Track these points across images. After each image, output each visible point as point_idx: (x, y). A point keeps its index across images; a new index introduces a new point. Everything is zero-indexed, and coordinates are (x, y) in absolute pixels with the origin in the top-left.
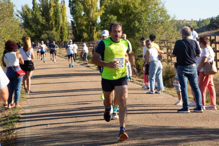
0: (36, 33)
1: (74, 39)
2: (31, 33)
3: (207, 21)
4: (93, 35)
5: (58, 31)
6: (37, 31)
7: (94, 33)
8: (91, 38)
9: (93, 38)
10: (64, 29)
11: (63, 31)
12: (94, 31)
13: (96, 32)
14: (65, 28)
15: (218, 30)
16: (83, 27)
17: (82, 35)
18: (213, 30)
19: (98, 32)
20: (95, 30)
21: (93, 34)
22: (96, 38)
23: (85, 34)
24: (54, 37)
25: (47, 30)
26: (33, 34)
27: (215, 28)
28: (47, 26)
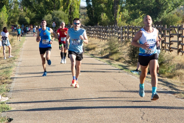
0: (37, 13)
1: (88, 22)
2: (30, 13)
4: (116, 17)
5: (66, 11)
6: (39, 10)
7: (118, 14)
8: (113, 21)
9: (116, 20)
10: (74, 9)
11: (73, 11)
12: (117, 11)
13: (120, 13)
14: (76, 7)
16: (101, 6)
17: (100, 17)
19: (123, 13)
20: (119, 10)
21: (116, 15)
22: (120, 21)
23: (103, 15)
24: (61, 18)
25: (52, 9)
26: (34, 15)
28: (52, 4)
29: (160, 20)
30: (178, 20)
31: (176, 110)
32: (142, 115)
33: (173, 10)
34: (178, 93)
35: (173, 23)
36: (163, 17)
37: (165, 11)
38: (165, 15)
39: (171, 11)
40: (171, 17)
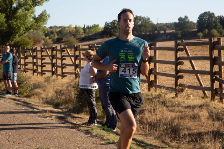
3: (96, 27)
15: (113, 37)
18: (107, 37)
27: (110, 35)
29: (13, 43)
30: (30, 43)
31: (41, 130)
32: (7, 137)
33: (24, 33)
34: (40, 112)
35: (25, 46)
36: (15, 41)
37: (18, 34)
38: (17, 38)
39: (23, 34)
40: (23, 40)
